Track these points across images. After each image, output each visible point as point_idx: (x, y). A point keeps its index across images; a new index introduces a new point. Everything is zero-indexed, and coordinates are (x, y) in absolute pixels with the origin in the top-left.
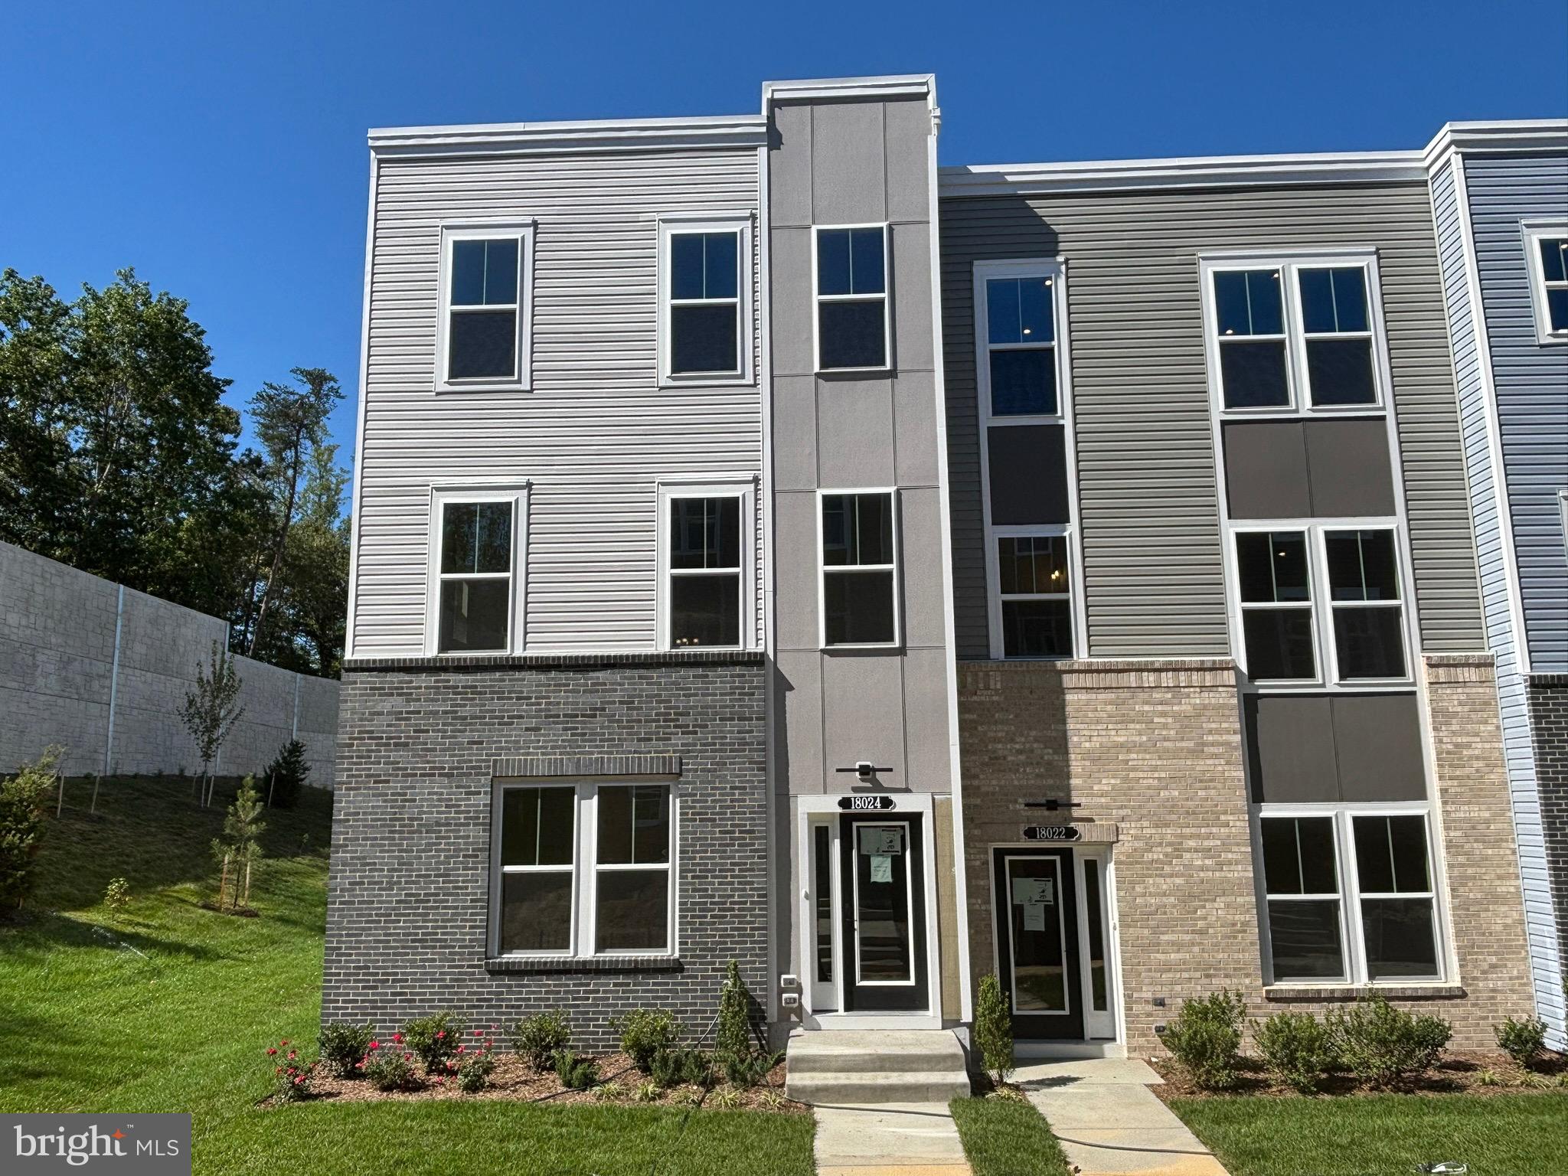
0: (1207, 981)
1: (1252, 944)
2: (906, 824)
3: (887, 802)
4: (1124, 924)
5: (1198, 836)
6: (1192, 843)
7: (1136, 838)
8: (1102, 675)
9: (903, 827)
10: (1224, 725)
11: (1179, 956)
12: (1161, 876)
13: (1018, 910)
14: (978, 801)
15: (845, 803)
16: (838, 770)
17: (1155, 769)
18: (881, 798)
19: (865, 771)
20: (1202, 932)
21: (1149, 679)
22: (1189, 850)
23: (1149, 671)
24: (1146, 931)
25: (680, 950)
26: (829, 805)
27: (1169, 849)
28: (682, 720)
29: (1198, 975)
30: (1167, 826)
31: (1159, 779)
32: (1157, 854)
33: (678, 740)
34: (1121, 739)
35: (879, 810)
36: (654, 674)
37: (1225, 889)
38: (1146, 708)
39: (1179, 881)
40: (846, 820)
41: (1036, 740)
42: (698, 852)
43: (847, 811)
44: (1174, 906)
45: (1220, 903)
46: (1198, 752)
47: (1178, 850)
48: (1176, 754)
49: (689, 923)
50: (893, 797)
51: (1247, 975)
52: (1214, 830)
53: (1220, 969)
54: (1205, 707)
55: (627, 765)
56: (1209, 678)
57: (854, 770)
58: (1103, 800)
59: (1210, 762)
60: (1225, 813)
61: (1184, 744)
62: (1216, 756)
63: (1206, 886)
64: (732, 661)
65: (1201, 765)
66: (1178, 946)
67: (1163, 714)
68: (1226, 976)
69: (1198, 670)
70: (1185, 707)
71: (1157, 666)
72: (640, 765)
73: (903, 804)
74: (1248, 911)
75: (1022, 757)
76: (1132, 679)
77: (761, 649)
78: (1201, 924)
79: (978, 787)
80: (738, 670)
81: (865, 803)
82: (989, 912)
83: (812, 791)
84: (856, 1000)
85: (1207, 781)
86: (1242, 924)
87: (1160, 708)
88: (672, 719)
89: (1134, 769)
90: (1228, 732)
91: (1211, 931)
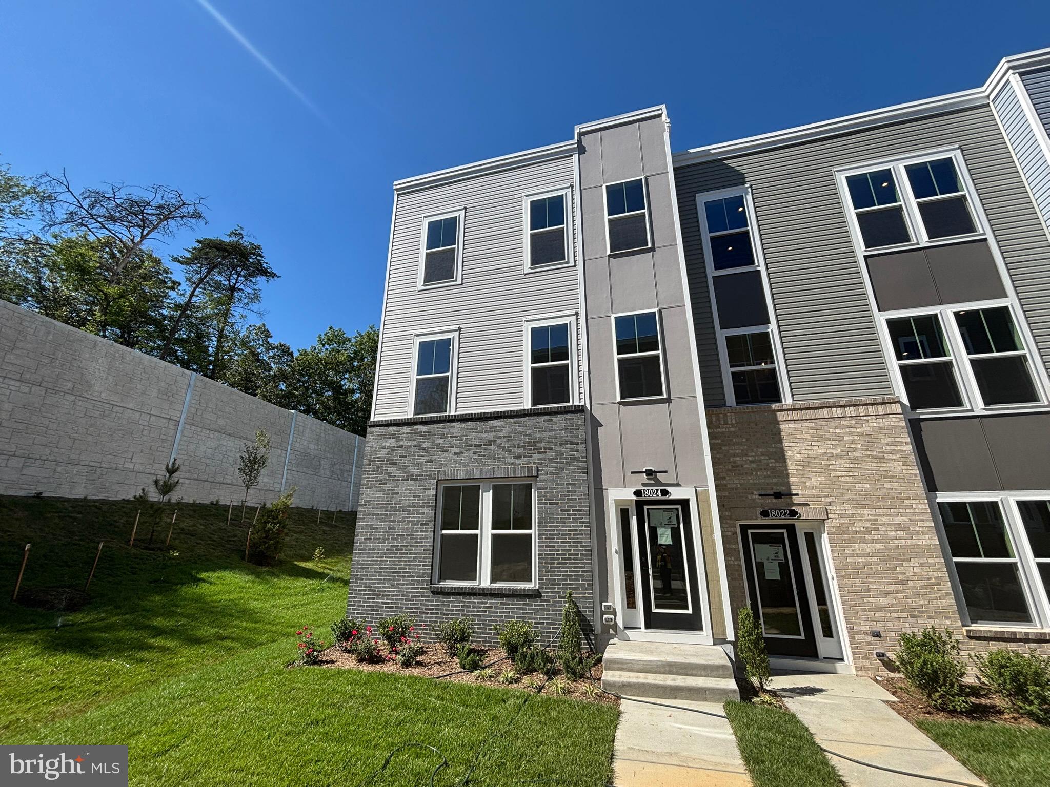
0: (914, 620)
1: (947, 594)
2: (679, 507)
3: (665, 493)
4: (840, 575)
5: (889, 515)
6: (884, 520)
7: (841, 516)
8: (804, 412)
9: (677, 509)
10: (897, 440)
11: (888, 600)
12: (864, 542)
13: (760, 565)
14: (727, 494)
15: (638, 493)
16: (632, 473)
17: (849, 470)
18: (661, 490)
19: (649, 473)
20: (902, 584)
21: (838, 412)
22: (884, 525)
23: (836, 407)
24: (858, 581)
25: (539, 583)
26: (628, 494)
27: (868, 524)
28: (538, 445)
29: (905, 615)
30: (864, 507)
31: (853, 476)
32: (858, 527)
33: (537, 457)
34: (823, 452)
35: (661, 498)
36: (522, 420)
37: (917, 553)
38: (837, 431)
39: (878, 546)
40: (640, 505)
41: (763, 455)
42: (549, 523)
43: (640, 498)
44: (878, 564)
45: (915, 562)
46: (881, 457)
47: (875, 525)
48: (864, 460)
49: (544, 567)
50: (669, 489)
51: (947, 618)
52: (901, 511)
53: (923, 612)
54: (881, 428)
55: (508, 471)
56: (881, 409)
57: (643, 472)
58: (814, 491)
59: (891, 464)
60: (909, 498)
61: (869, 453)
62: (895, 460)
63: (901, 550)
64: (566, 411)
65: (884, 467)
66: (886, 594)
67: (850, 434)
68: (930, 617)
69: (872, 404)
70: (866, 429)
71: (842, 403)
72: (515, 472)
73: (676, 493)
74: (938, 570)
75: (754, 465)
76: (825, 413)
77: (582, 404)
78: (901, 577)
79: (726, 485)
80: (569, 416)
81: (652, 493)
82: (740, 566)
83: (616, 486)
84: (652, 622)
85: (891, 478)
86: (936, 578)
87: (847, 430)
88: (532, 445)
89: (834, 470)
90: (901, 444)
91: (910, 583)
